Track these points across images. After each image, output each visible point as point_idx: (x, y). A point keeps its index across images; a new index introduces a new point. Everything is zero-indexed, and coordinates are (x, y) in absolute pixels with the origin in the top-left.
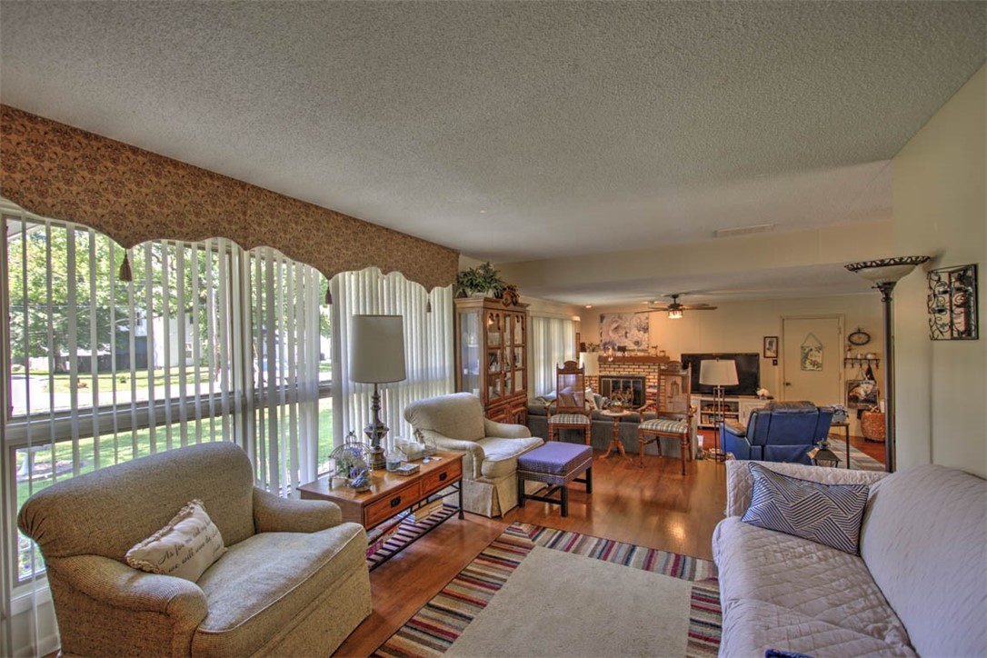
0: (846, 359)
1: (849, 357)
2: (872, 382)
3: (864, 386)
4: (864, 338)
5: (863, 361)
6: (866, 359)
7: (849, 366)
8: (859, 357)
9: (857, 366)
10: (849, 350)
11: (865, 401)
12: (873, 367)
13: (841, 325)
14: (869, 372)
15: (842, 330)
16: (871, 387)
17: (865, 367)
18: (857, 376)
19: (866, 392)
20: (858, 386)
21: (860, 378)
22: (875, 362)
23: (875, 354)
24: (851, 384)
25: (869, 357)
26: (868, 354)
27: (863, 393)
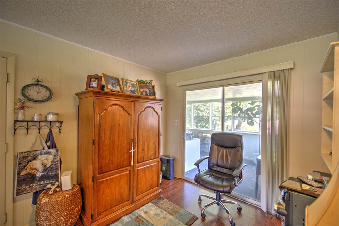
0: (16, 122)
1: (20, 118)
2: (53, 151)
3: (42, 157)
4: (44, 94)
5: (42, 124)
6: (46, 121)
7: (21, 131)
8: (36, 118)
9: (34, 131)
10: (22, 108)
11: (43, 178)
12: (55, 130)
13: (11, 71)
14: (50, 137)
15: (12, 79)
16: (51, 157)
17: (45, 131)
18: (34, 145)
19: (44, 166)
20: (34, 159)
21: (38, 147)
22: (58, 124)
23: (57, 114)
24: (24, 158)
25: (50, 118)
26: (48, 114)
27: (40, 168)
